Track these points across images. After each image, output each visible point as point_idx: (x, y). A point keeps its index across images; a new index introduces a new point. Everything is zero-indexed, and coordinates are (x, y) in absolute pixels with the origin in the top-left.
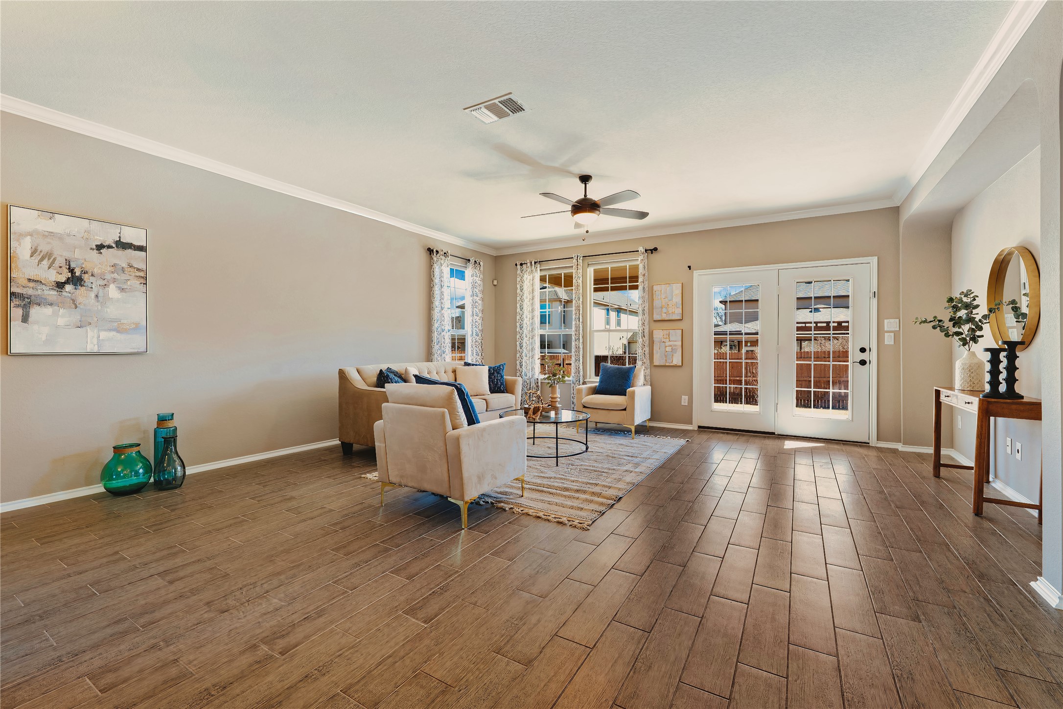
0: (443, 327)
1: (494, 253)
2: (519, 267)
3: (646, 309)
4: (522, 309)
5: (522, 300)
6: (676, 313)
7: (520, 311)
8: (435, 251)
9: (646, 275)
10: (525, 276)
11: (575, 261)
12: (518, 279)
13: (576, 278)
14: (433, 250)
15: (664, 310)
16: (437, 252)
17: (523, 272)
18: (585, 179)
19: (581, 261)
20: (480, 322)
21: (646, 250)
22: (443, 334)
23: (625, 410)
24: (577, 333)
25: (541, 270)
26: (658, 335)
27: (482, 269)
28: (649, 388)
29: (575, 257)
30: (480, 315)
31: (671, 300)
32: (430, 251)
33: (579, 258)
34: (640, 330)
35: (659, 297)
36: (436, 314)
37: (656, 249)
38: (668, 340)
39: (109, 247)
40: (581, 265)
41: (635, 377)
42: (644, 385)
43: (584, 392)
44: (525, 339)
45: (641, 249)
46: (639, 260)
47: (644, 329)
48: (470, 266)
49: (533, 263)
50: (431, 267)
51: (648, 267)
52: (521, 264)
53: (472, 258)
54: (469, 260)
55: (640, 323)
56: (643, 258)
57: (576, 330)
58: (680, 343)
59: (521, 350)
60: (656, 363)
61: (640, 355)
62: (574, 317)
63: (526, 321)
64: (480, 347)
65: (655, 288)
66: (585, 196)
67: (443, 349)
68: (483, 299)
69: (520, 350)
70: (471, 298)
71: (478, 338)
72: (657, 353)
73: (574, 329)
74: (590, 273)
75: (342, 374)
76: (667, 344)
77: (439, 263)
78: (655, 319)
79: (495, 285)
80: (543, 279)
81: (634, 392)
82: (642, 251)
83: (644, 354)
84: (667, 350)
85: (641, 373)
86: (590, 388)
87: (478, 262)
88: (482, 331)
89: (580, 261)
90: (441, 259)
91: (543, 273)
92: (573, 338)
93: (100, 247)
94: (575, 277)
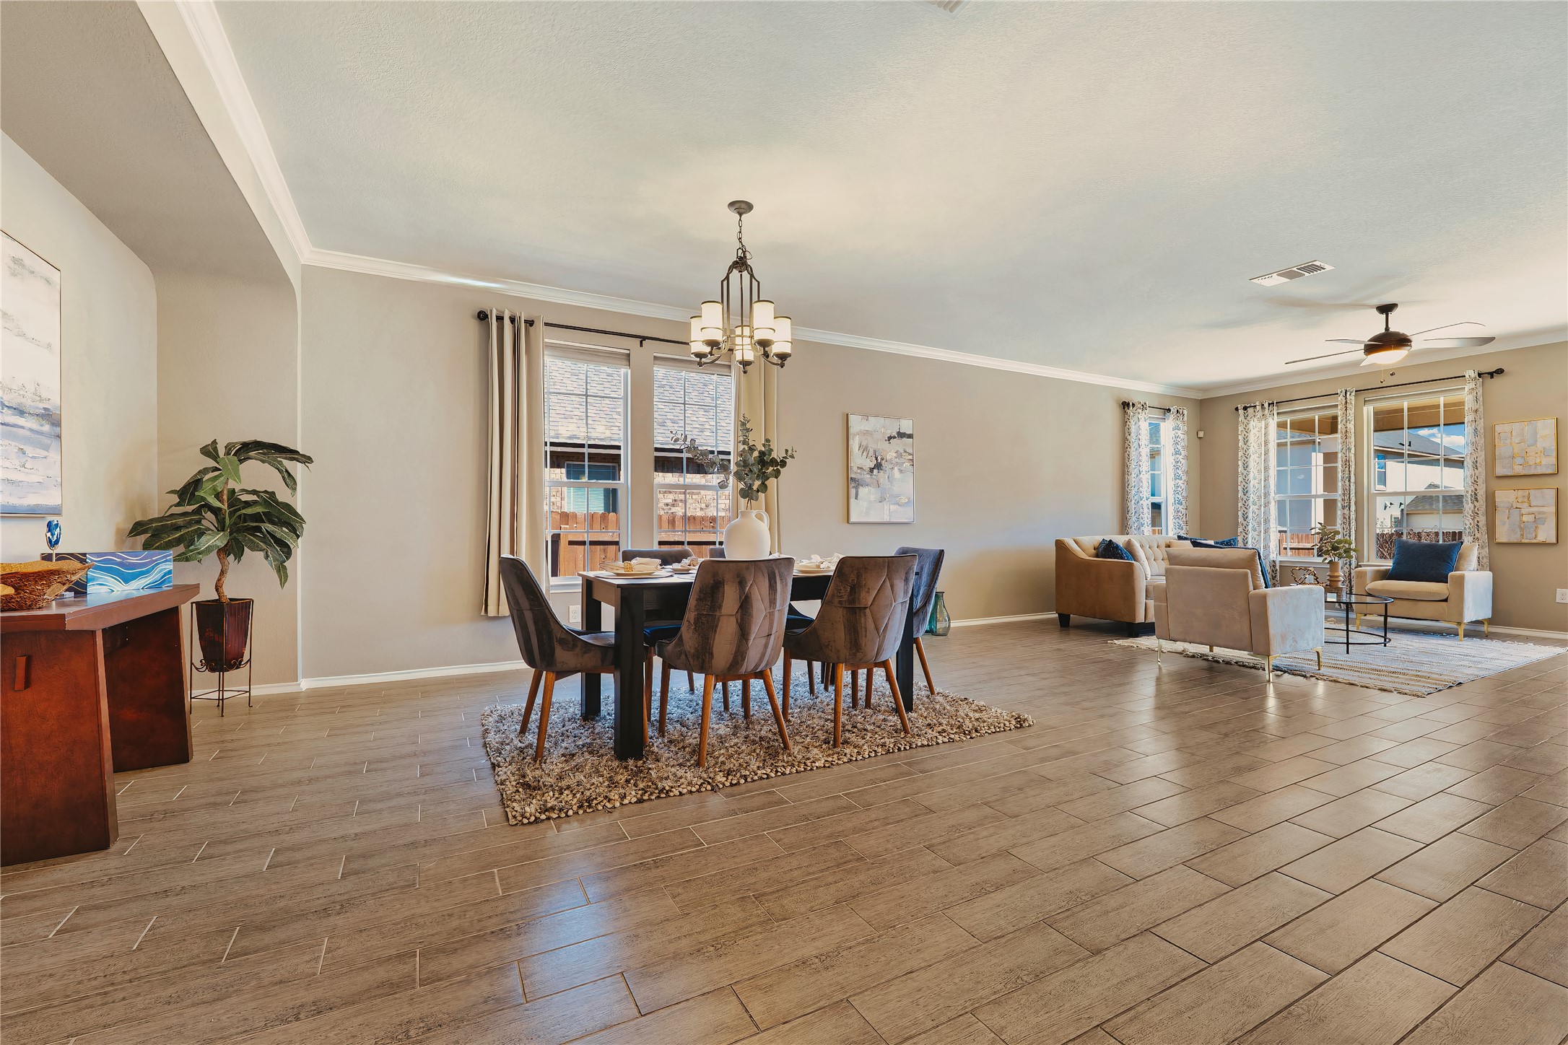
0: (1141, 495)
1: (1200, 396)
2: (1241, 412)
3: (1481, 460)
4: (1246, 467)
5: (1247, 456)
6: (1547, 464)
7: (1243, 471)
8: (1131, 404)
9: (1481, 410)
10: (1252, 423)
11: (1341, 398)
12: (1240, 428)
13: (1344, 421)
14: (1129, 404)
15: (1518, 460)
16: (1133, 405)
17: (1248, 418)
18: (1386, 309)
19: (1353, 398)
20: (1183, 486)
21: (1480, 375)
22: (1141, 502)
23: (1446, 600)
24: (1347, 498)
25: (1278, 414)
26: (1505, 497)
27: (1185, 418)
28: (1489, 575)
29: (1341, 392)
30: (1184, 478)
31: (1535, 444)
32: (1125, 405)
33: (1348, 394)
34: (1467, 492)
35: (1508, 441)
36: (1132, 479)
37: (1500, 371)
38: (1526, 505)
39: (895, 437)
40: (1353, 402)
41: (1461, 557)
42: (1477, 570)
43: (1369, 576)
44: (1252, 508)
45: (1470, 373)
46: (1466, 389)
47: (1476, 490)
48: (1171, 416)
49: (1266, 405)
50: (1125, 423)
51: (1484, 400)
52: (1245, 408)
53: (1174, 407)
54: (1169, 410)
55: (1469, 481)
56: (1474, 386)
57: (1344, 494)
58: (1553, 509)
59: (1245, 523)
60: (1502, 536)
61: (1469, 528)
62: (1340, 475)
63: (1254, 484)
64: (1184, 519)
65: (1498, 429)
66: (1387, 328)
67: (1141, 521)
68: (1187, 457)
69: (1243, 522)
70: (1173, 457)
71: (1181, 507)
72: (1504, 524)
73: (1340, 491)
74: (1368, 411)
75: (1060, 545)
76: (1523, 511)
77: (1135, 418)
78: (1498, 474)
79: (1200, 438)
80: (1281, 425)
81: (1462, 577)
82: (1473, 375)
83: (1477, 525)
84: (1525, 518)
85: (1472, 552)
86: (1378, 571)
87: (1181, 411)
88: (1186, 498)
89: (1351, 398)
90: (1139, 413)
91: (1282, 419)
92: (1339, 505)
93: (890, 438)
94: (1342, 421)
